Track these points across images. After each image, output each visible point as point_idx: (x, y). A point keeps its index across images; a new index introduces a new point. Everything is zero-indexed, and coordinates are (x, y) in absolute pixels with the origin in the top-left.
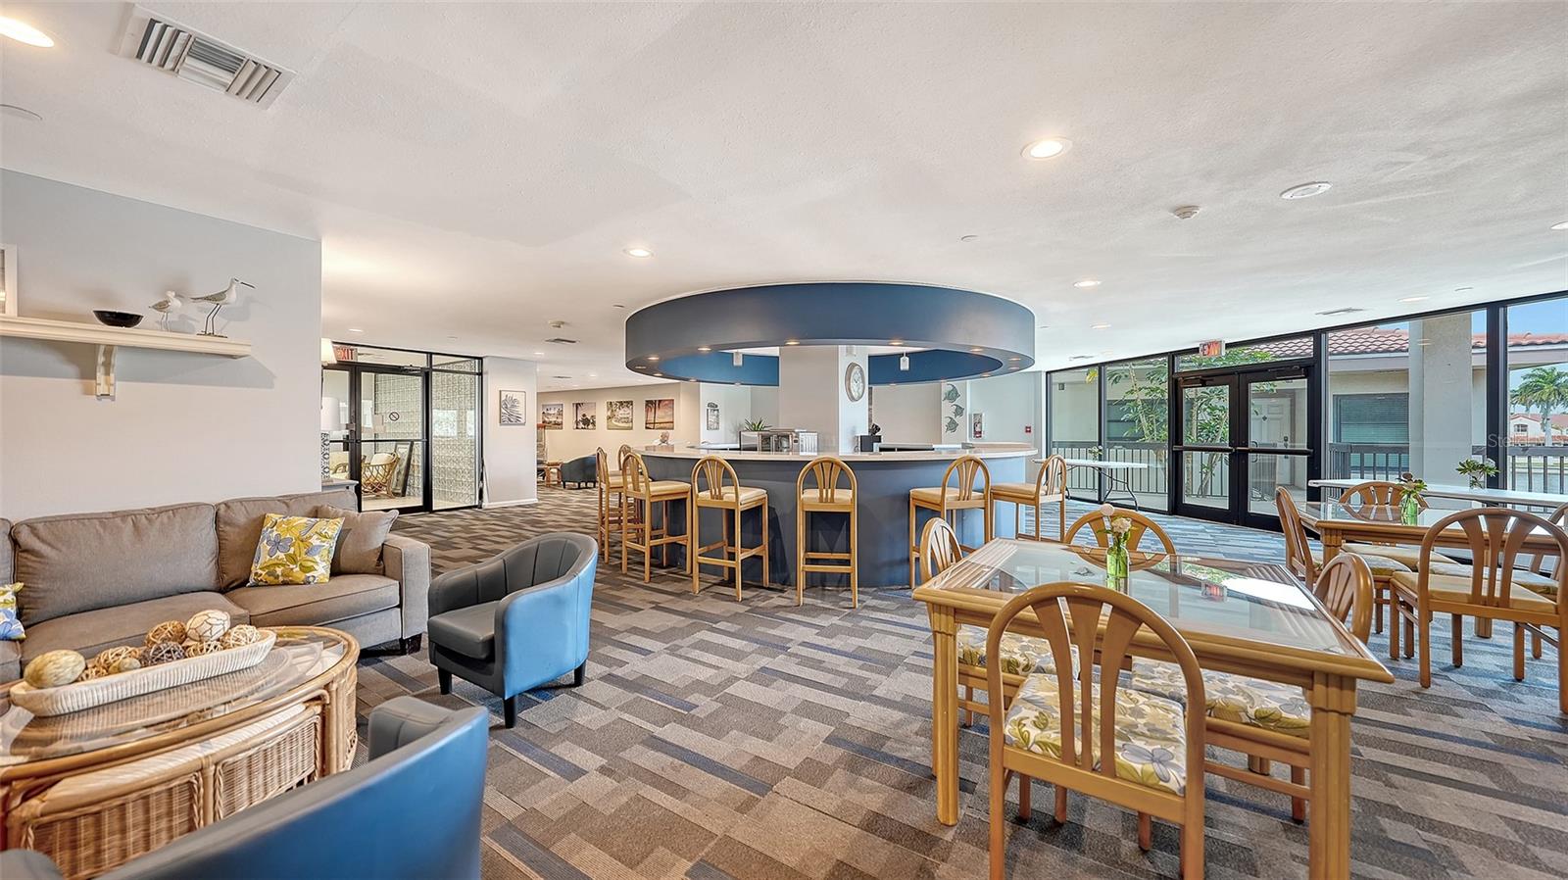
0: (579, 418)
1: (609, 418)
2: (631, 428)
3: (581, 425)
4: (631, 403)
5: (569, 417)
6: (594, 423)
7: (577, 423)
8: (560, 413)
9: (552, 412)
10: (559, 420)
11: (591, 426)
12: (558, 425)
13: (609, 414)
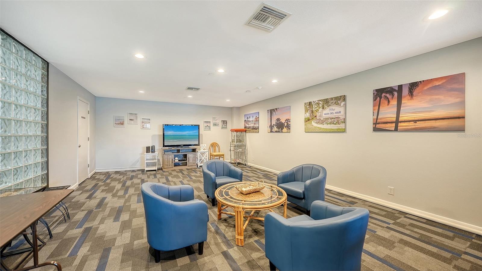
0: (274, 122)
1: (307, 120)
2: (344, 131)
3: (275, 129)
4: (344, 98)
5: (264, 123)
6: (288, 127)
7: (271, 127)
8: (257, 120)
9: (251, 119)
10: (256, 126)
11: (285, 130)
12: (255, 129)
13: (308, 115)
